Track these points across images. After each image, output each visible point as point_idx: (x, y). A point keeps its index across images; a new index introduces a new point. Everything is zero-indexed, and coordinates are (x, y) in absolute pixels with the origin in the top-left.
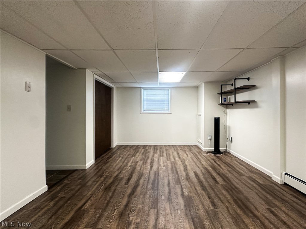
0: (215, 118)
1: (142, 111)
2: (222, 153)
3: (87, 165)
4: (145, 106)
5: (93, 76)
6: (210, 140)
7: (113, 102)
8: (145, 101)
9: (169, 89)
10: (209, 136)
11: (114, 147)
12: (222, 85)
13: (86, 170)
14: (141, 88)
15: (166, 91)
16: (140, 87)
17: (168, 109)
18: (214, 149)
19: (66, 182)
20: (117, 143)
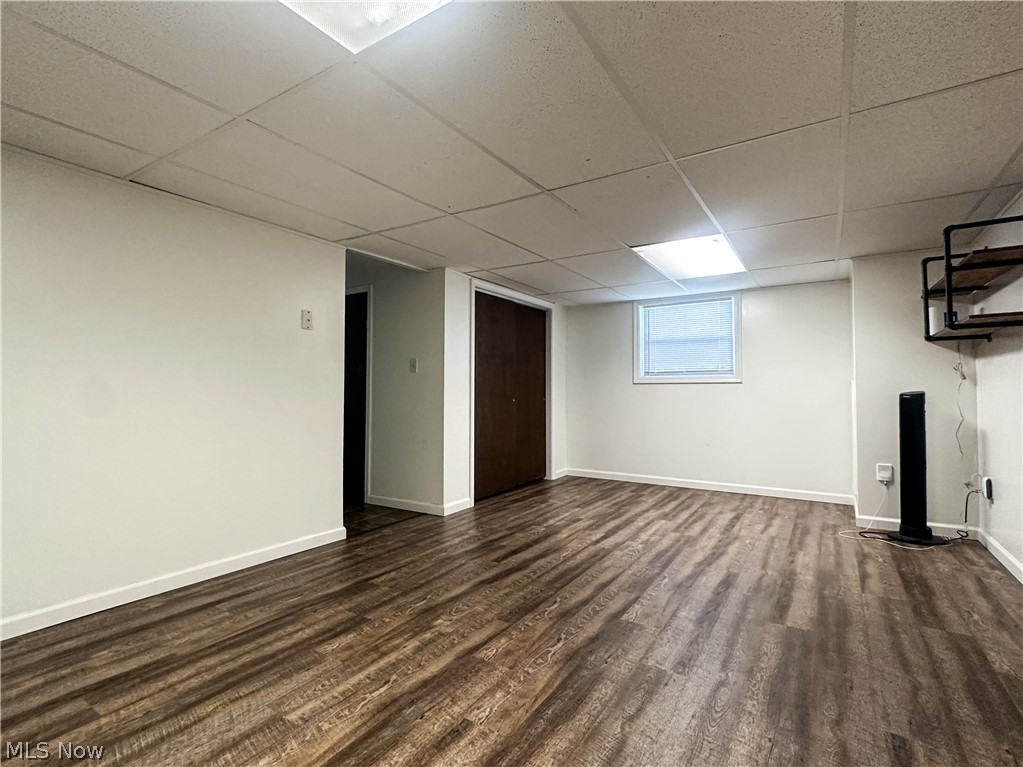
0: (901, 395)
1: (641, 376)
2: (941, 542)
3: (445, 506)
4: (650, 359)
5: (471, 284)
6: (889, 483)
7: (550, 351)
8: (647, 343)
9: (730, 299)
10: (882, 468)
11: (553, 478)
12: (925, 262)
13: (443, 517)
14: (635, 304)
15: (718, 307)
16: (632, 302)
17: (728, 368)
18: (899, 521)
19: (387, 531)
20: (566, 469)
